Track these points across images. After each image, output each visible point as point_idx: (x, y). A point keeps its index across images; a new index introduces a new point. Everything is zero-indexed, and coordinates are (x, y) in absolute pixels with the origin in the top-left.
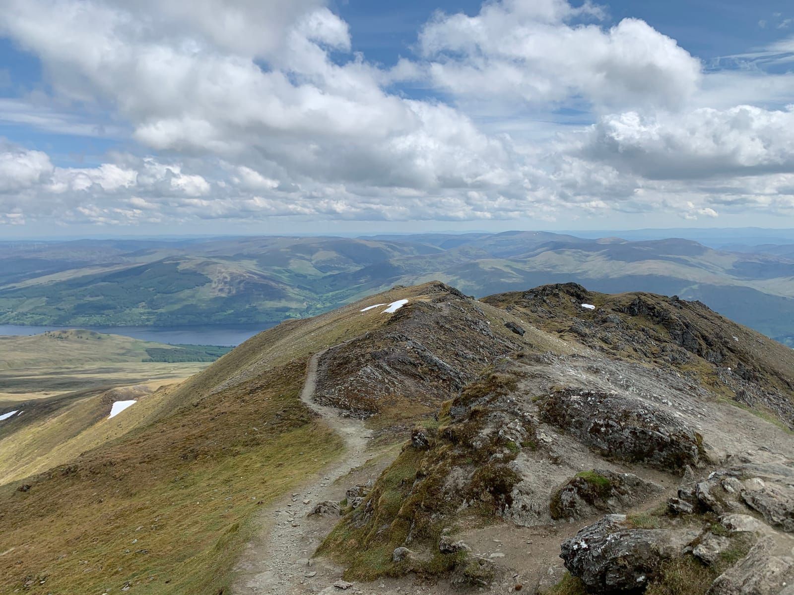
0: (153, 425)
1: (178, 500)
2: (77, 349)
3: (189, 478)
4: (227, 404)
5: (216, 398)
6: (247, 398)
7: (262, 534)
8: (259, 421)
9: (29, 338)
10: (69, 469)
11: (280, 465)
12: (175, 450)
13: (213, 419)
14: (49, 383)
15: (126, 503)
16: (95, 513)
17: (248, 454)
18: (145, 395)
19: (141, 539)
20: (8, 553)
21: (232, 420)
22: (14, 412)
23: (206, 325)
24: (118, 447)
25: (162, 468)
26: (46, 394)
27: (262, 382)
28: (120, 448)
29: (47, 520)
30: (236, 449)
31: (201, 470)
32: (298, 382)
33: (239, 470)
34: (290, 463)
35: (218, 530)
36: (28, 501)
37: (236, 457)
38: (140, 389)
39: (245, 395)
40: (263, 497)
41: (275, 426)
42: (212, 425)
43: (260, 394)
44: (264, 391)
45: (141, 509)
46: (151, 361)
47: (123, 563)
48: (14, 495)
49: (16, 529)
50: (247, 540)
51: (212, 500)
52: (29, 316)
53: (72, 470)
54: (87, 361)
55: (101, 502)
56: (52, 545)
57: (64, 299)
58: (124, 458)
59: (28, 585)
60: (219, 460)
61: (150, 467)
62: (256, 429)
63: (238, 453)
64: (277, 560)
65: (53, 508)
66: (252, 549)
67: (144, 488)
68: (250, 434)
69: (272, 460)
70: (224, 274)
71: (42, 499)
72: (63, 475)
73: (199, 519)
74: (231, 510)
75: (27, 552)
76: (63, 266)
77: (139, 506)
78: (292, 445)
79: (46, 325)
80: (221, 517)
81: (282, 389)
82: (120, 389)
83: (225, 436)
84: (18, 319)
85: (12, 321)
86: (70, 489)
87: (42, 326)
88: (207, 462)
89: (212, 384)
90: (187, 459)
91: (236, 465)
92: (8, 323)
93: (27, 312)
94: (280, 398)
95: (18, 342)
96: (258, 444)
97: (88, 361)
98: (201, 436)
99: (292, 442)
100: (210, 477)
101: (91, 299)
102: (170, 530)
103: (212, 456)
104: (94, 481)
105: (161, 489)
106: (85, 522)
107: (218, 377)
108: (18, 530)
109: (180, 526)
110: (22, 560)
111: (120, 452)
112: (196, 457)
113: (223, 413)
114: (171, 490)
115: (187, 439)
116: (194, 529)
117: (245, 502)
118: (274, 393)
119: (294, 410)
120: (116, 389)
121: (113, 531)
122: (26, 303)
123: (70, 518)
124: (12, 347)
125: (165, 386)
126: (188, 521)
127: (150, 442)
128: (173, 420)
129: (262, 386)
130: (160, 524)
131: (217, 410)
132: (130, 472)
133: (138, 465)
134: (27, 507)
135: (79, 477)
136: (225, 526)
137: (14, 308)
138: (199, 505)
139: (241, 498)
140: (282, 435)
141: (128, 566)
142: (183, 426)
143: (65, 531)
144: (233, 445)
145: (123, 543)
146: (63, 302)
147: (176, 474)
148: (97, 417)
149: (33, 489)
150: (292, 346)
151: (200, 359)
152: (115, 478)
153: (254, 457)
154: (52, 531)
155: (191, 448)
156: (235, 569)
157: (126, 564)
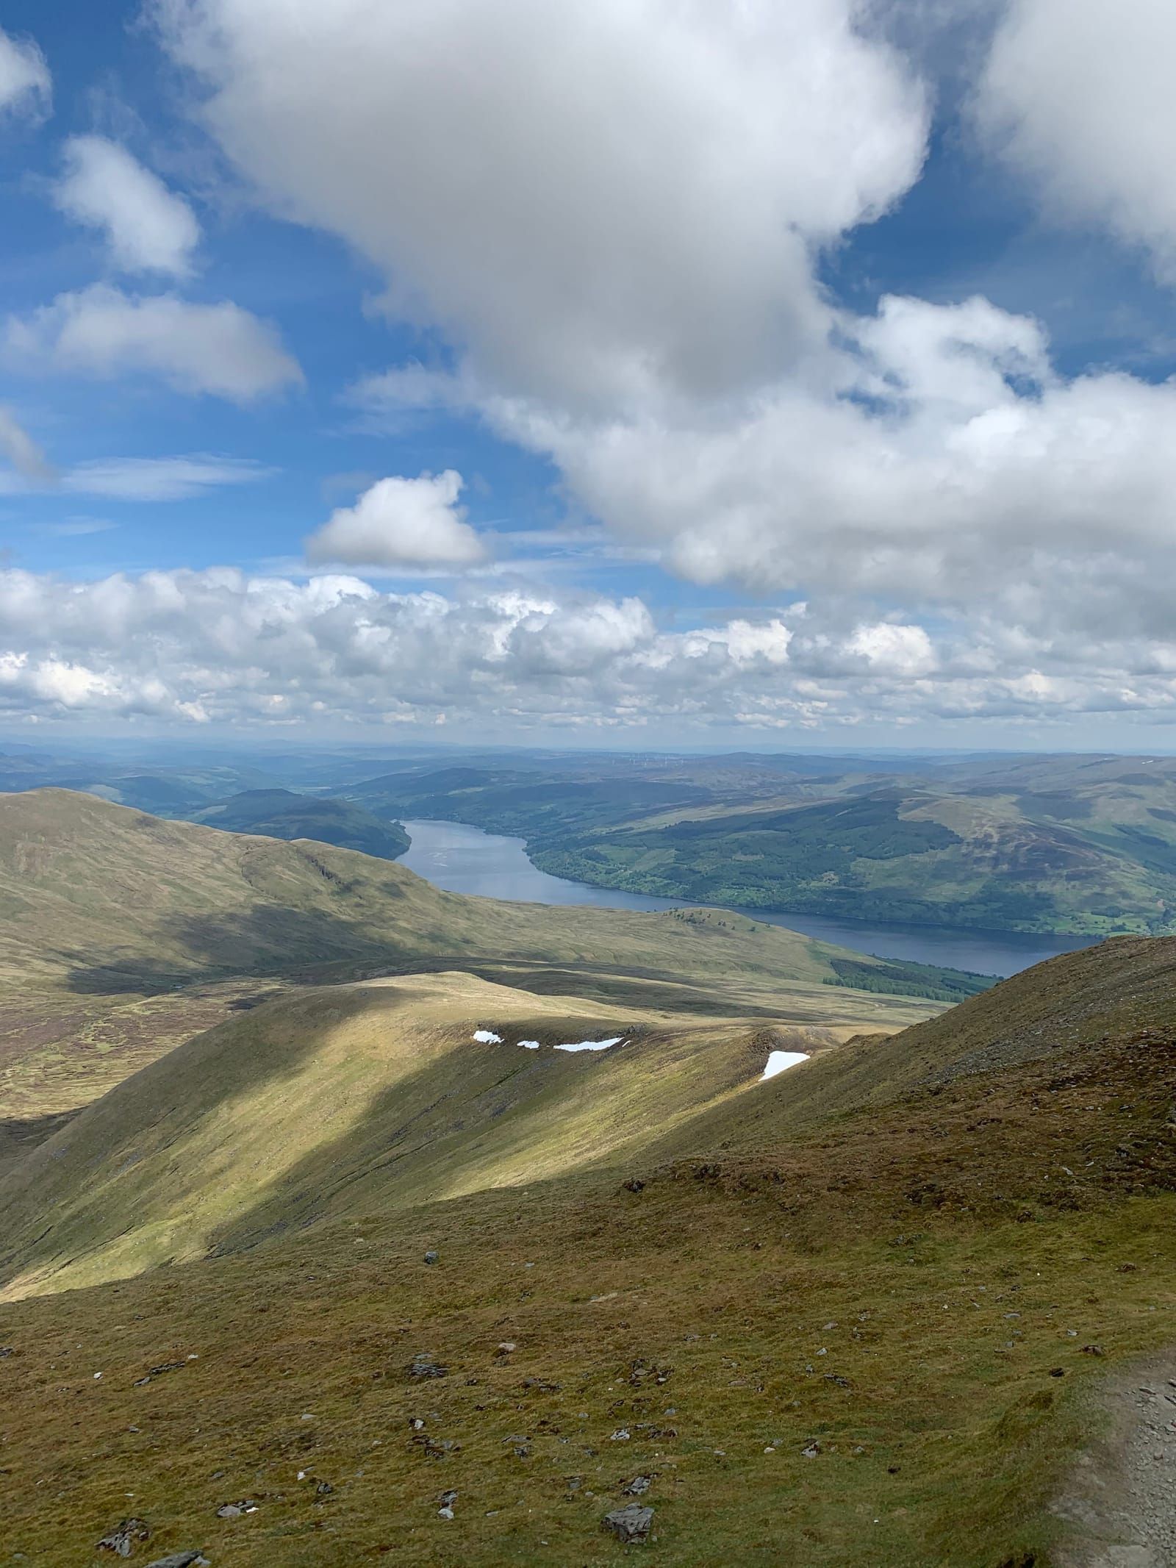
0: (851, 1114)
1: (902, 1287)
2: (717, 945)
3: (924, 1244)
4: (1002, 1103)
5: (977, 1085)
6: (1045, 1097)
7: (1112, 1438)
8: (1074, 1155)
9: (646, 917)
10: (706, 1168)
11: (1128, 1268)
12: (896, 1177)
13: (972, 1129)
14: (670, 999)
15: (802, 1264)
16: (747, 1266)
17: (1053, 1225)
18: (826, 1047)
19: (834, 1350)
20: (607, 1301)
21: (1012, 1138)
22: (616, 1040)
23: (948, 926)
24: (789, 1145)
25: (870, 1210)
26: (666, 1017)
27: (1078, 1068)
28: (791, 1149)
29: (668, 1256)
30: (1024, 1205)
31: (950, 1233)
32: (1167, 1084)
33: (1033, 1256)
34: (1153, 1268)
35: (994, 1384)
36: (639, 1212)
37: (1025, 1225)
38: (817, 1035)
39: (1040, 1089)
40: (1095, 1338)
41: (1114, 1174)
42: (970, 1140)
43: (1073, 1095)
44: (1086, 1090)
45: (830, 1285)
46: (838, 983)
47: (801, 1392)
48: (618, 1194)
49: (620, 1259)
50: (1075, 1441)
51: (975, 1309)
52: (649, 878)
53: (711, 1171)
54: (731, 968)
55: (757, 1247)
56: (675, 1307)
57: (702, 854)
58: (800, 1172)
59: (637, 1376)
60: (988, 1221)
61: (847, 1201)
62: (1069, 1173)
63: (1029, 1217)
64: (1158, 1521)
65: (677, 1237)
66: (1092, 1472)
67: (835, 1242)
68: (1056, 1178)
69: (1111, 1253)
70: (985, 828)
71: (661, 1214)
72: (696, 1177)
73: (950, 1345)
74: (1020, 1346)
75: (636, 1308)
76: (704, 798)
77: (828, 1278)
78: (1158, 1229)
79: (672, 897)
80: (997, 1355)
81: (1127, 1093)
82: (783, 1029)
83: (1000, 1172)
84: (632, 883)
85: (623, 885)
86: (706, 1208)
87: (666, 897)
88: (961, 1219)
89: (954, 1048)
90: (919, 1202)
91: (1025, 1241)
92: (618, 888)
93: (646, 873)
94: (1122, 1111)
95: (631, 921)
96: (1075, 1207)
97: (734, 968)
98: (948, 1161)
99: (1157, 1221)
100: (970, 1254)
101: (743, 858)
102: (891, 1350)
103: (972, 1209)
104: (746, 1203)
105: (867, 1254)
106: (731, 1280)
107: (967, 1034)
108: (623, 1262)
109: (910, 1347)
110: (629, 1320)
111: (793, 1157)
112: (938, 1203)
113: (993, 1120)
114: (887, 1260)
115: (921, 1160)
116: (941, 1365)
117: (1050, 1337)
118: (1108, 1099)
119: (1161, 1148)
120: (776, 1026)
121: (780, 1314)
122: (646, 856)
123: (706, 1264)
124: (621, 928)
125: (863, 1037)
126: (925, 1343)
127: (848, 1150)
128: (890, 1114)
129: (1077, 1078)
130: (869, 1330)
131: (979, 1111)
132: (810, 1202)
133: (825, 1192)
134: (637, 1223)
135: (721, 1189)
136: (1008, 1378)
137: (629, 863)
138: (946, 1311)
139: (1042, 1323)
140: (1131, 1199)
141: (812, 1402)
142: (912, 1131)
143: (696, 1288)
144: (1017, 1197)
145: (799, 1348)
146: (699, 860)
147: (898, 1231)
148: (743, 1073)
149: (648, 1191)
150: (1131, 993)
151: (931, 994)
152: (783, 1209)
153: (1066, 1235)
154: (675, 1280)
155: (929, 1182)
156: (1055, 1508)
157: (807, 1398)
